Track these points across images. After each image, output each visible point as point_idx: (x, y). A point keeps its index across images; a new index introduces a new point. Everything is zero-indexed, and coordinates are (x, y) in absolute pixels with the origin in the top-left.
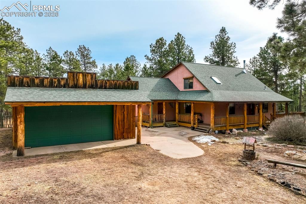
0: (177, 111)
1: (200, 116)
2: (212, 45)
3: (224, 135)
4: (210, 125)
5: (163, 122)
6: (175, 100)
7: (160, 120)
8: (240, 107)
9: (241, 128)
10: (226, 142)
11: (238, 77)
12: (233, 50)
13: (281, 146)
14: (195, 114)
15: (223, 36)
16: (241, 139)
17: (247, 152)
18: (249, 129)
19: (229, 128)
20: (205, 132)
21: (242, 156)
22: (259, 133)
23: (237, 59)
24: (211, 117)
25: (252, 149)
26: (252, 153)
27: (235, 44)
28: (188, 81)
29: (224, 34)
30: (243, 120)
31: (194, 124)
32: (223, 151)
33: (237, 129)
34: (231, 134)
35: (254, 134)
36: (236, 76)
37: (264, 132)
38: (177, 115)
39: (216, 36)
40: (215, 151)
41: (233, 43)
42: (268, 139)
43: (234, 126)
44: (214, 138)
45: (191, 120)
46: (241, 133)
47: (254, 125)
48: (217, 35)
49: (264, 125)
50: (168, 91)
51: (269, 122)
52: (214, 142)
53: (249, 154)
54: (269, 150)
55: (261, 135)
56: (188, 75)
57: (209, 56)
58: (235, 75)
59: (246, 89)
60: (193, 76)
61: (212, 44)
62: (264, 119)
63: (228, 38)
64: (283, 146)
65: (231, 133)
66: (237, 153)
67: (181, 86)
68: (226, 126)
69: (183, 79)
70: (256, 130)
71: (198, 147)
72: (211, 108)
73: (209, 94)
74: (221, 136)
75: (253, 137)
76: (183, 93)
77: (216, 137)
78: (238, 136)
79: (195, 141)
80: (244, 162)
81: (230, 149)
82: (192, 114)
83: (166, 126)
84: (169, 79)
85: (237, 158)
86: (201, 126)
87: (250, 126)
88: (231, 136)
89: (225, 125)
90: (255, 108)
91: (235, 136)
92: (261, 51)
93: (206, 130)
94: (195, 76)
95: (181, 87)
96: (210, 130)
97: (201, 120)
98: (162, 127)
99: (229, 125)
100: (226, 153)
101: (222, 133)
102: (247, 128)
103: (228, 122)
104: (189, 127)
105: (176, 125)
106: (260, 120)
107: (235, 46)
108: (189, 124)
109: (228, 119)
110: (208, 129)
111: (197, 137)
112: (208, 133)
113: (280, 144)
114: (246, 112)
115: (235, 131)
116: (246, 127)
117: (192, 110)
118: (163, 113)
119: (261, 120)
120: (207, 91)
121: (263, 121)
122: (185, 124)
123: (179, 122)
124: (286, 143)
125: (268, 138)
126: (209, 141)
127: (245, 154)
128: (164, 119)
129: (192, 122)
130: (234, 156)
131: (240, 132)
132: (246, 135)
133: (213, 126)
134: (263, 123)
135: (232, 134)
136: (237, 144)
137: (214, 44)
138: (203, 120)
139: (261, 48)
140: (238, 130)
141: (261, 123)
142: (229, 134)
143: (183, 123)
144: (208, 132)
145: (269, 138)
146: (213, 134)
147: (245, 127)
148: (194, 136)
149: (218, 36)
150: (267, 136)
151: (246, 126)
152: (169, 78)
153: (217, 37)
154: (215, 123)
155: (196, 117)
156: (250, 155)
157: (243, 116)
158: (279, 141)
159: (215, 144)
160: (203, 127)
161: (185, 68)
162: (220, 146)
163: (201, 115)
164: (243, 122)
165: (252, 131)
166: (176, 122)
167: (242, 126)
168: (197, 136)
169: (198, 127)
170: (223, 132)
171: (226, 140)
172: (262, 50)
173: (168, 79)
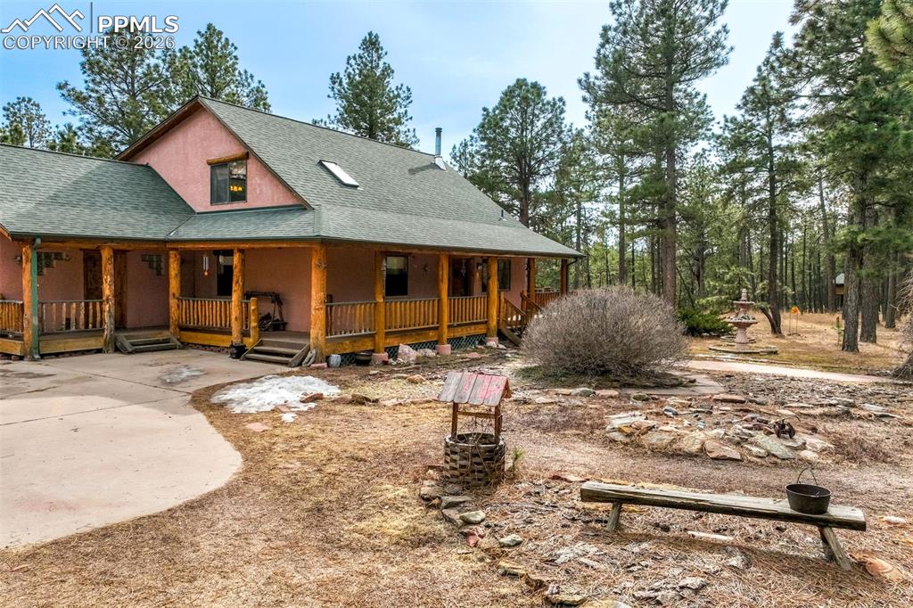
0: (174, 285)
1: (273, 302)
2: (336, 86)
3: (362, 369)
4: (307, 335)
5: (103, 330)
6: (165, 242)
7: (87, 326)
8: (425, 266)
9: (430, 342)
10: (368, 400)
11: (417, 176)
12: (403, 110)
13: (576, 395)
14: (247, 295)
15: (371, 62)
16: (428, 382)
17: (463, 450)
18: (456, 342)
19: (383, 342)
20: (286, 364)
21: (440, 469)
22: (488, 355)
23: (414, 136)
24: (313, 304)
25: (492, 431)
26: (491, 451)
27: (409, 90)
28: (226, 171)
29: (375, 55)
30: (436, 313)
31: (245, 334)
32: (349, 444)
33: (415, 347)
34: (391, 364)
35: (473, 359)
36: (413, 171)
37: (503, 351)
38: (173, 302)
39: (349, 58)
40: (309, 449)
41: (404, 88)
42: (526, 373)
43: (403, 334)
44: (316, 385)
45: (233, 320)
46: (430, 358)
47: (472, 331)
48: (352, 55)
49: (501, 327)
50: (136, 208)
51: (517, 318)
52: (312, 405)
53: (476, 455)
54: (544, 417)
55: (495, 360)
56: (226, 149)
57: (325, 119)
58: (410, 170)
59: (444, 213)
60: (247, 154)
61: (334, 83)
62: (502, 310)
63: (388, 71)
64: (581, 395)
65: (391, 360)
66: (414, 449)
67: (197, 193)
68: (372, 336)
69: (209, 167)
70: (479, 347)
71: (220, 437)
72: (313, 265)
73: (307, 217)
74: (350, 375)
75: (473, 369)
76: (206, 218)
77: (331, 382)
78: (418, 369)
79: (222, 405)
80: (451, 505)
81: (381, 432)
82: (236, 296)
83: (117, 350)
84: (150, 167)
85: (416, 481)
86: (275, 342)
87: (458, 335)
88: (392, 372)
89: (368, 332)
90: (474, 276)
91: (407, 372)
92: (484, 119)
93: (291, 356)
94: (255, 150)
95: (199, 196)
96: (309, 355)
97: (278, 317)
98: (100, 356)
99: (387, 334)
100: (361, 454)
101: (357, 361)
102: (449, 341)
103: (383, 319)
104: (224, 348)
105: (167, 341)
106: (491, 312)
107: (408, 98)
108: (225, 337)
109: (383, 310)
110: (298, 352)
111: (242, 385)
112: (300, 364)
113: (569, 386)
114: (444, 287)
115: (408, 352)
116: (445, 336)
117: (235, 279)
118: (100, 295)
119: (494, 312)
120: (302, 207)
121: (498, 316)
122: (208, 336)
123: (183, 328)
124: (589, 385)
125: (523, 370)
126: (294, 398)
127: (456, 457)
128: (107, 319)
129: (235, 327)
130: (397, 471)
131: (425, 356)
132: (446, 366)
133: (321, 340)
134: (498, 323)
135: (395, 366)
136: (412, 402)
137: (341, 82)
138: (285, 320)
139: (485, 109)
140: (416, 350)
141: (493, 323)
142: (385, 363)
143: (199, 335)
144: (298, 361)
145: (527, 368)
146: (318, 368)
147: (440, 336)
148: (231, 384)
149: (355, 58)
150: (519, 364)
151: (446, 334)
152: (151, 164)
153: (352, 62)
154: (329, 328)
155: (253, 308)
156: (479, 464)
157: (437, 299)
158: (563, 379)
159: (317, 411)
160: (280, 345)
161: (214, 124)
162: (338, 417)
163: (277, 299)
164: (436, 320)
165: (466, 351)
166: (172, 328)
167: (431, 333)
168: (239, 382)
169: (258, 345)
170: (362, 358)
171: (369, 390)
172: (488, 115)
173: (147, 166)
